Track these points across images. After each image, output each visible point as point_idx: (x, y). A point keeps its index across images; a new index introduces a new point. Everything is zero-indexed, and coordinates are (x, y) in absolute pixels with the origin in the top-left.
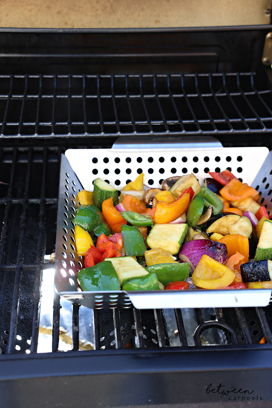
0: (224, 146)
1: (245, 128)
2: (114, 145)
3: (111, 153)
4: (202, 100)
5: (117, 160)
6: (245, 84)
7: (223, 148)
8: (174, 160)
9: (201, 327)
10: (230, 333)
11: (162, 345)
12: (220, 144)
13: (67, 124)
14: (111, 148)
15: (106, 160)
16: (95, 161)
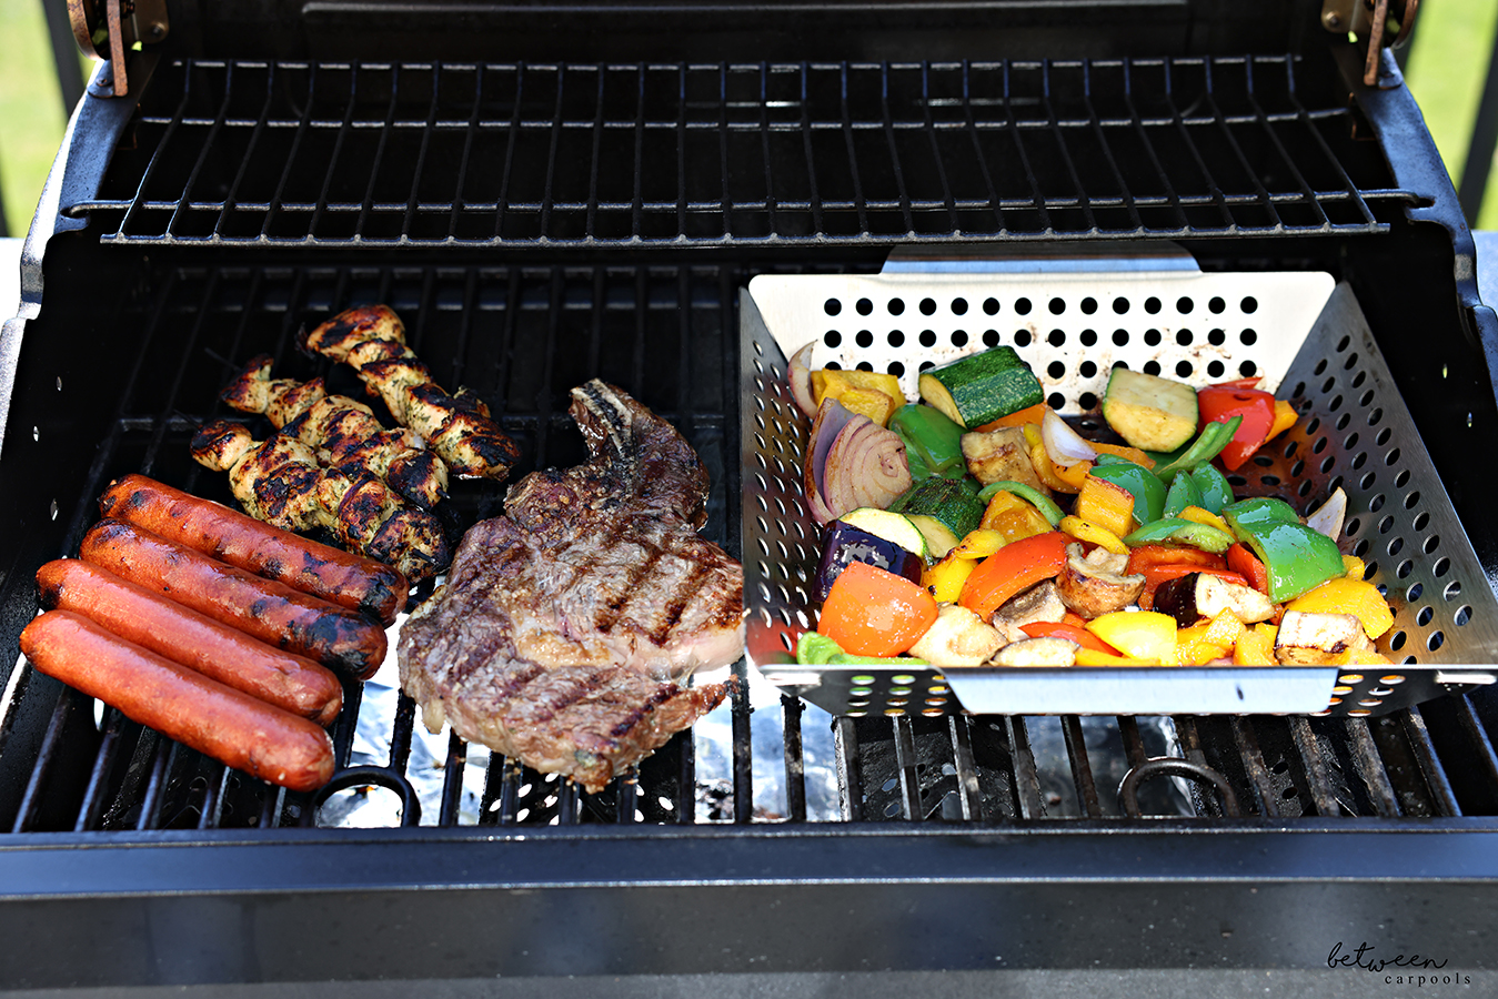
0: (1205, 268)
1: (1270, 224)
2: (888, 265)
3: (878, 287)
4: (1143, 134)
5: (896, 307)
6: (1271, 92)
7: (1200, 273)
8: (1057, 306)
9: (1139, 773)
10: (1219, 794)
11: (1030, 813)
12: (1193, 262)
13: (766, 208)
14: (877, 271)
15: (864, 307)
16: (833, 307)
